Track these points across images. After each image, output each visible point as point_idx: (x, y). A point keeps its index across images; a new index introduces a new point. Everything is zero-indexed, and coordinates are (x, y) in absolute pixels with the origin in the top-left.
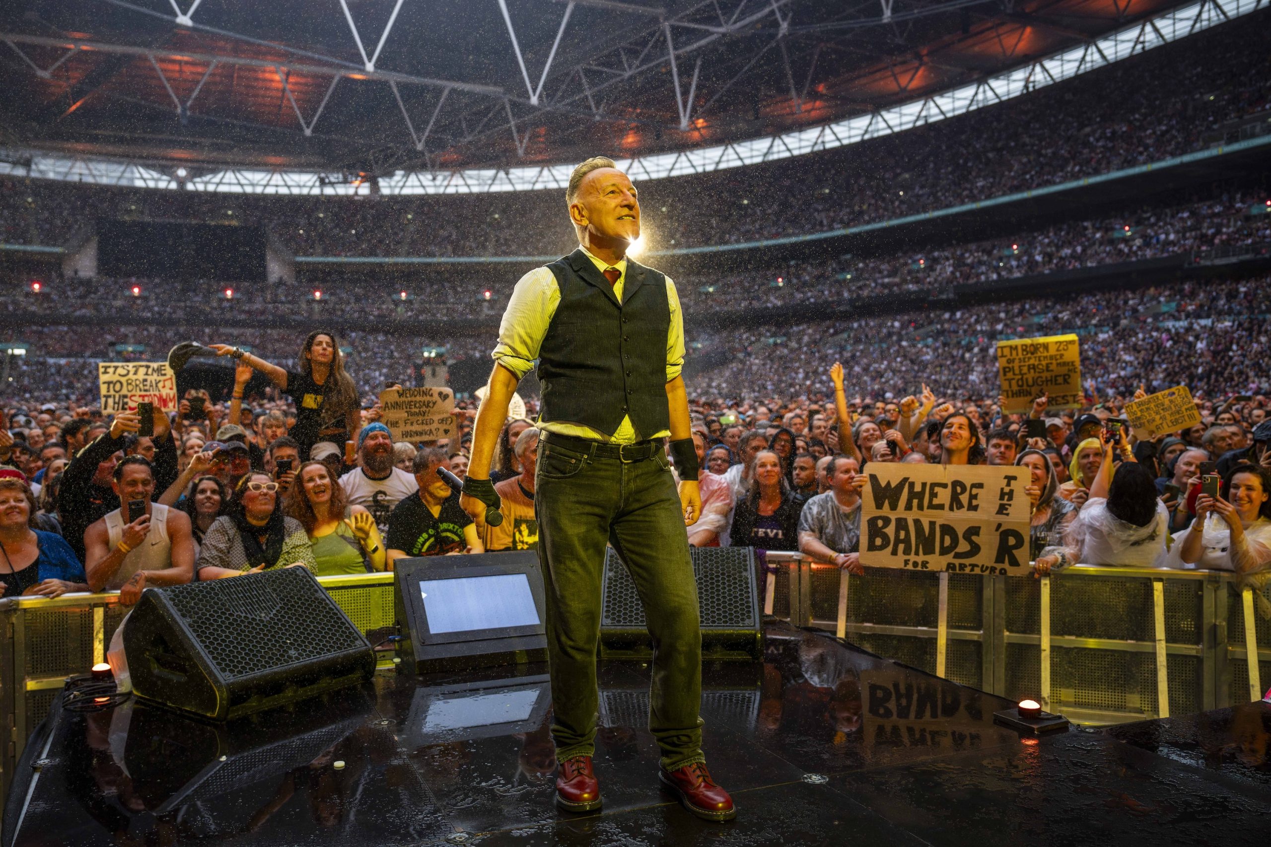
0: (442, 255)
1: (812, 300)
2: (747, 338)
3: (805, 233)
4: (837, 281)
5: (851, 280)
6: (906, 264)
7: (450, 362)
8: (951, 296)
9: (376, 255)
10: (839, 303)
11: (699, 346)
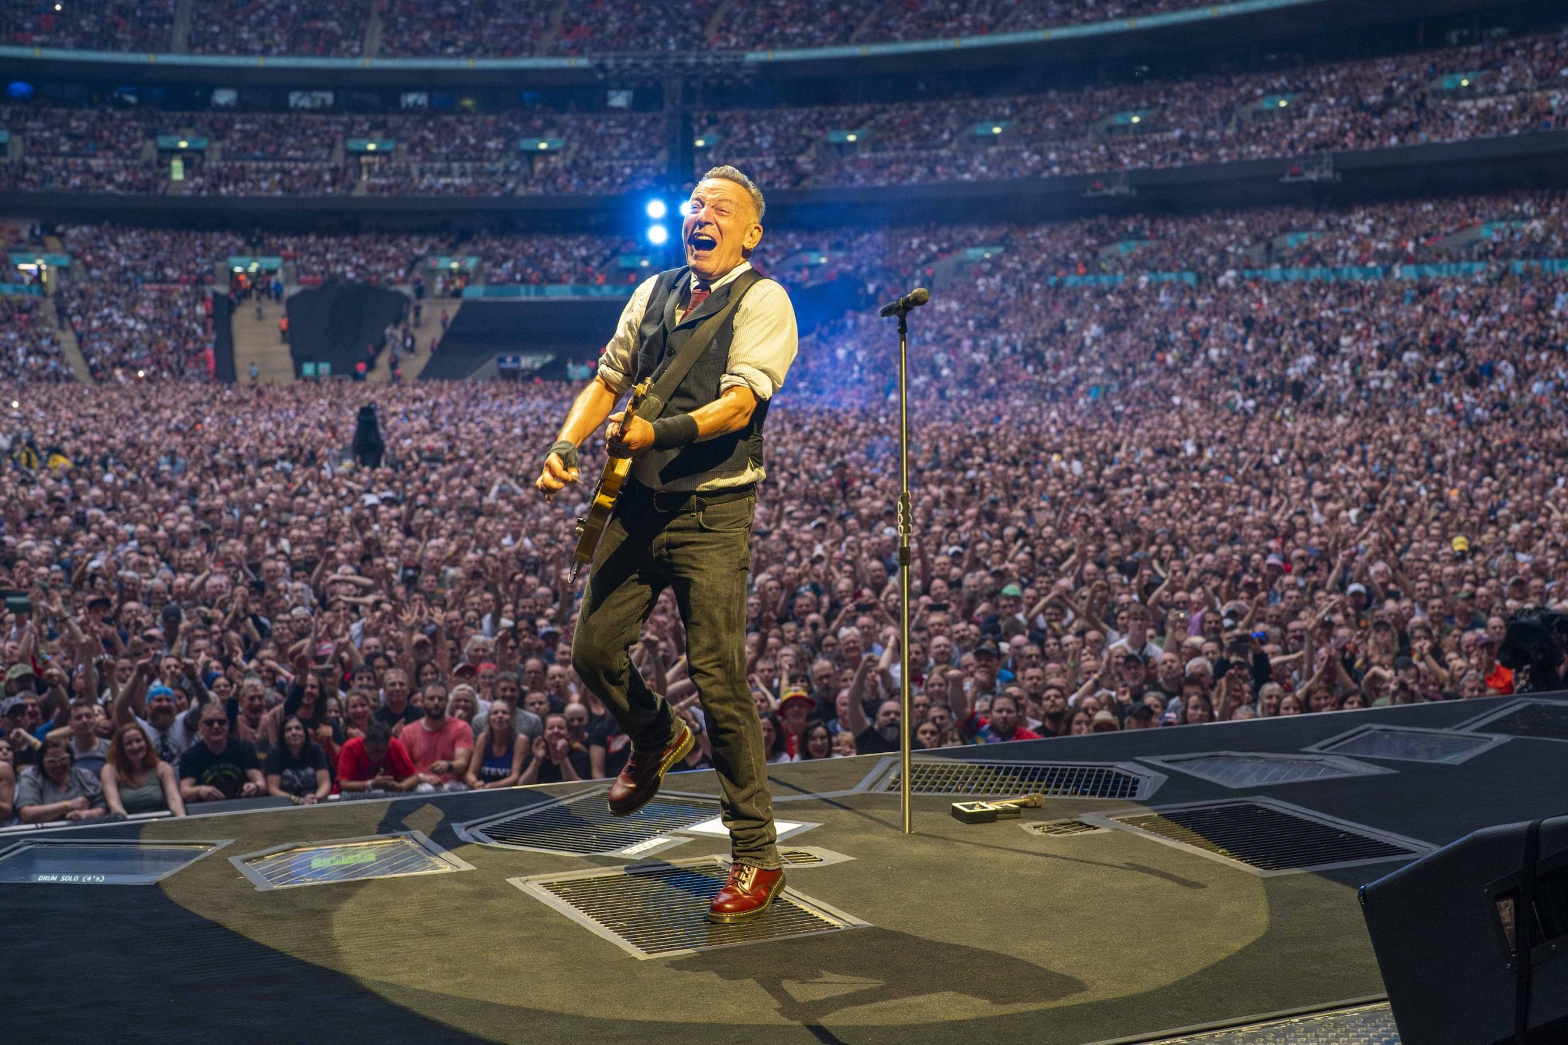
0: (266, 52)
1: (1056, 170)
2: (922, 247)
3: (1049, 26)
4: (1110, 129)
5: (1142, 127)
6: (1250, 98)
7: (291, 290)
8: (1328, 174)
9: (116, 46)
10: (1109, 179)
11: (823, 260)
